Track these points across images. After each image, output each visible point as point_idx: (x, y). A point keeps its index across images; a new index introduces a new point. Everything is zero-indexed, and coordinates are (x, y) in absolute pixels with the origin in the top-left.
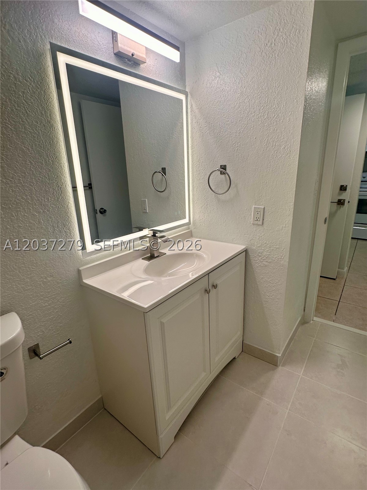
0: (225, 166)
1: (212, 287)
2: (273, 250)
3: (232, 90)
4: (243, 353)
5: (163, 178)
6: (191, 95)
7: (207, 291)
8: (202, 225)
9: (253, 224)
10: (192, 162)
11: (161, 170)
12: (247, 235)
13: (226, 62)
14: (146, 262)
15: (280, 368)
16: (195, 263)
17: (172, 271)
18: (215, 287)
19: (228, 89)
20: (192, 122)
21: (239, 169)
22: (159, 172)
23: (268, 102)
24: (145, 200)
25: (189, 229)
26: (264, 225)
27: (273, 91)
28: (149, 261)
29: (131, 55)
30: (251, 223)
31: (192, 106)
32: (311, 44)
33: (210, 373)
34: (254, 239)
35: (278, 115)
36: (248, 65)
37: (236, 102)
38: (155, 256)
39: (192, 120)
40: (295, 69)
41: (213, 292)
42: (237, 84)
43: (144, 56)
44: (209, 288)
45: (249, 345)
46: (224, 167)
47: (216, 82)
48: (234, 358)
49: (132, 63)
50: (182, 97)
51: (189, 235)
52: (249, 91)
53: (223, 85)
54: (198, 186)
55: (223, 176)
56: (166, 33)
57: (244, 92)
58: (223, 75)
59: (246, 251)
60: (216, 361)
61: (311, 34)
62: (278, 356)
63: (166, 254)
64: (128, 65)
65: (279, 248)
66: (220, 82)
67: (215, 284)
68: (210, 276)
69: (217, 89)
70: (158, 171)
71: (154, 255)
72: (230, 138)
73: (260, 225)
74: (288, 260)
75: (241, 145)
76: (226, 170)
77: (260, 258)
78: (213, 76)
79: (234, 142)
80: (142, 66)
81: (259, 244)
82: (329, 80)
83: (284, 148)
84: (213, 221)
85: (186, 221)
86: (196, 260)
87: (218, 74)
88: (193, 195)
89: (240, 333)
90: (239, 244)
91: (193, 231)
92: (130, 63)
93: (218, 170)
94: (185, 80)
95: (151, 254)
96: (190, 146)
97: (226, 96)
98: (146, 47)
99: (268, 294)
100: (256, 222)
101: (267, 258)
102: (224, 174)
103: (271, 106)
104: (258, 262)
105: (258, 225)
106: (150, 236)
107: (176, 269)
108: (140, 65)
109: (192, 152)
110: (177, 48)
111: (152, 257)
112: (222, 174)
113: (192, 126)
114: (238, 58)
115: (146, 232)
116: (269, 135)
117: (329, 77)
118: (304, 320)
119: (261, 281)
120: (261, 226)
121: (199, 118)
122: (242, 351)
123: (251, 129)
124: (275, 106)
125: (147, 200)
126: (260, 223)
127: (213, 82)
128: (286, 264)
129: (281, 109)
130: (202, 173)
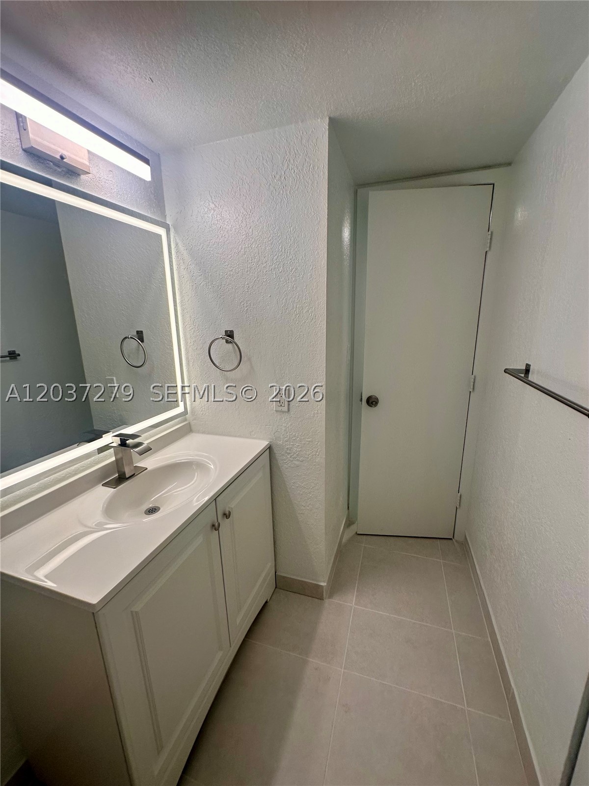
0: (232, 332)
1: (223, 517)
2: (304, 444)
3: (233, 230)
4: (277, 589)
5: (139, 347)
6: (175, 228)
7: (215, 527)
8: (205, 414)
9: (276, 411)
10: (184, 324)
11: (135, 333)
12: (270, 425)
13: (223, 191)
14: (110, 491)
15: (327, 602)
16: (194, 477)
17: (159, 495)
18: (227, 515)
19: (227, 227)
20: (179, 268)
21: (251, 337)
22: (131, 338)
23: (283, 250)
24: (113, 379)
25: (185, 420)
26: (291, 411)
27: (288, 237)
28: (114, 488)
29: (59, 158)
30: (273, 410)
31: (177, 244)
32: (328, 185)
33: (230, 647)
34: (279, 430)
35: (296, 269)
36: (252, 200)
37: (240, 247)
38: (127, 477)
39: (178, 265)
40: (313, 214)
41: (225, 524)
42: (240, 222)
43: (87, 163)
44: (217, 521)
45: (284, 577)
46: (230, 335)
47: (210, 215)
48: (266, 602)
49: (63, 170)
50: (161, 231)
51: (187, 430)
52: (257, 233)
53: (220, 221)
54: (195, 358)
55: (230, 345)
56: (127, 135)
57: (250, 234)
58: (219, 207)
59: (270, 448)
60: (238, 624)
61: (328, 173)
62: (322, 586)
63: (147, 469)
64: (54, 173)
65: (312, 442)
66: (216, 217)
67: (227, 513)
68: (217, 502)
69: (213, 225)
70: (130, 336)
71: (124, 473)
72: (236, 295)
73: (285, 412)
74: (324, 457)
75: (252, 305)
76: (234, 339)
77: (289, 457)
78: (205, 208)
79: (242, 300)
80: (82, 177)
81: (286, 437)
82: (351, 229)
83: (308, 311)
84: (221, 408)
85: (180, 409)
86: (196, 474)
87: (212, 206)
88: (188, 371)
89: (270, 565)
90: (259, 439)
91: (192, 423)
92: (60, 170)
93: (221, 337)
94: (164, 206)
95: (119, 472)
96: (178, 301)
97: (226, 236)
98: (88, 150)
99: (303, 504)
100: (280, 408)
101: (298, 455)
102: (231, 342)
103: (287, 256)
104: (286, 461)
105: (283, 412)
106: (116, 445)
107: (166, 490)
108: (79, 175)
109: (183, 310)
110: (146, 161)
111: (122, 479)
112: (229, 343)
113: (179, 273)
114: (238, 188)
115: (108, 439)
116: (287, 293)
117: (351, 227)
118: (349, 521)
119: (293, 487)
120: (287, 414)
121: (190, 263)
122: (276, 587)
123: (263, 284)
124: (291, 257)
125: (115, 378)
126: (285, 409)
127: (206, 215)
128: (323, 461)
129: (300, 261)
130: (199, 340)
